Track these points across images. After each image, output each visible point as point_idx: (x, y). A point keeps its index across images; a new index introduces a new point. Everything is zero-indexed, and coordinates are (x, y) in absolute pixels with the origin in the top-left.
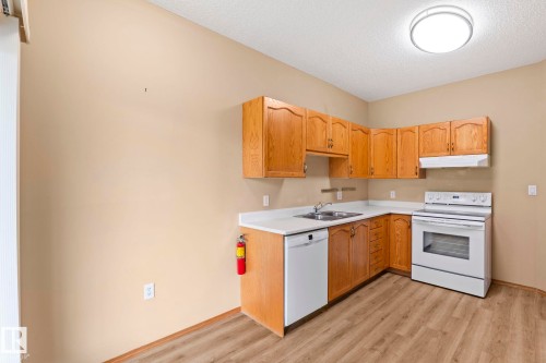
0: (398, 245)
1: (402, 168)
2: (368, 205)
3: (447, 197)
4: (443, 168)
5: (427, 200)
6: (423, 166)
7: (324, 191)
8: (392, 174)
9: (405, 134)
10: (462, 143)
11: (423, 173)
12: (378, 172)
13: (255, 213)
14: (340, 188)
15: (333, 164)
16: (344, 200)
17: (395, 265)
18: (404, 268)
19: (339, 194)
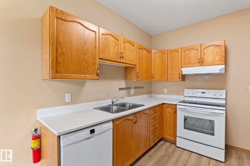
0: (168, 123)
1: (171, 75)
2: (151, 97)
3: (198, 93)
4: (196, 74)
5: (185, 94)
6: (184, 73)
7: (120, 89)
8: (165, 78)
9: (173, 53)
10: (208, 58)
11: (183, 77)
12: (156, 77)
13: (54, 108)
14: (132, 87)
15: (127, 71)
16: (135, 94)
17: (167, 137)
18: (172, 138)
19: (132, 91)
